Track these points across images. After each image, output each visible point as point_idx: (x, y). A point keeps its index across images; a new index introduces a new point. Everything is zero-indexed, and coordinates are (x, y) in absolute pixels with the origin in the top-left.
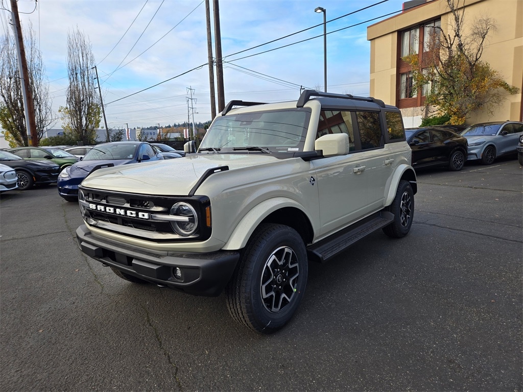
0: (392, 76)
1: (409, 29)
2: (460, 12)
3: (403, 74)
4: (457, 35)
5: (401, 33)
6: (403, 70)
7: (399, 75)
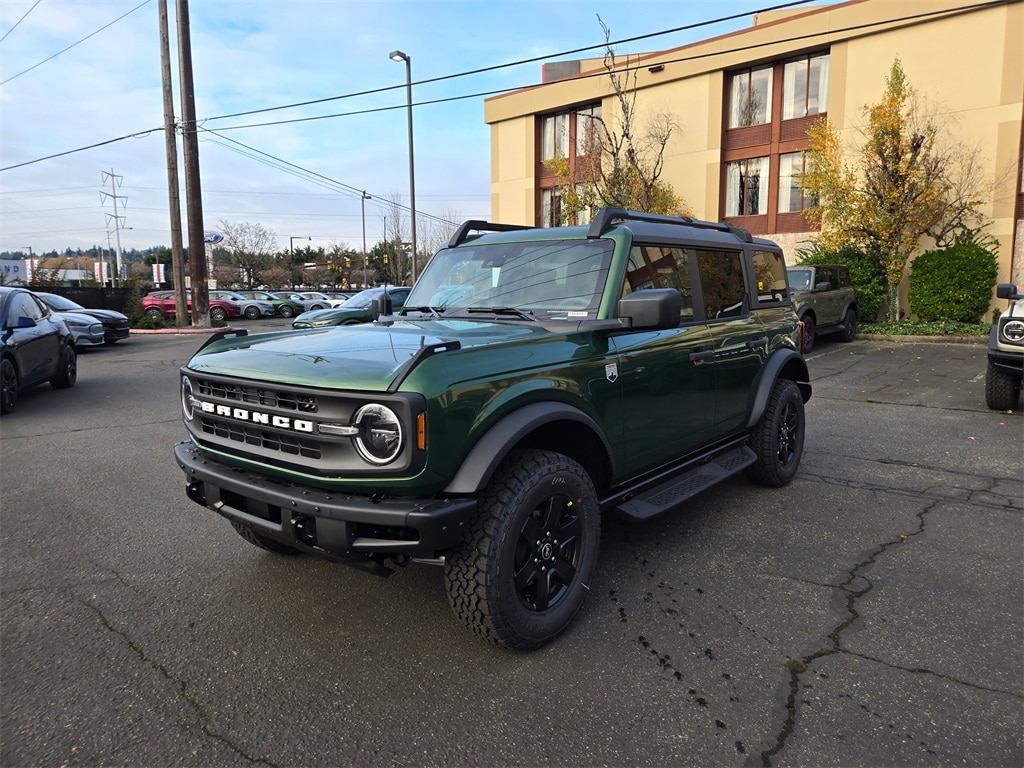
0: (527, 190)
1: (554, 113)
2: (629, 97)
3: (545, 189)
4: (626, 135)
5: (541, 118)
6: (546, 183)
7: (539, 191)
